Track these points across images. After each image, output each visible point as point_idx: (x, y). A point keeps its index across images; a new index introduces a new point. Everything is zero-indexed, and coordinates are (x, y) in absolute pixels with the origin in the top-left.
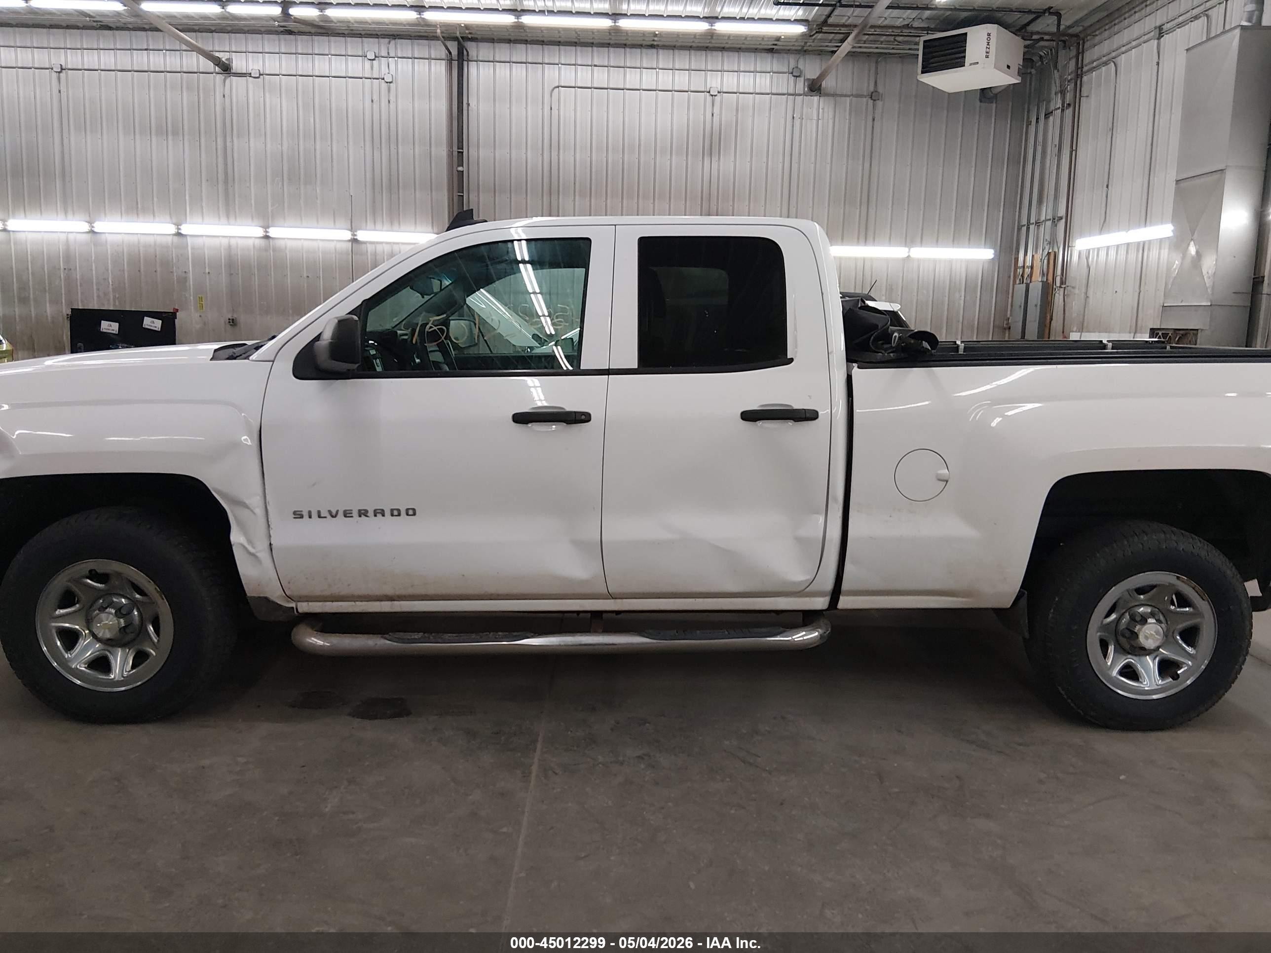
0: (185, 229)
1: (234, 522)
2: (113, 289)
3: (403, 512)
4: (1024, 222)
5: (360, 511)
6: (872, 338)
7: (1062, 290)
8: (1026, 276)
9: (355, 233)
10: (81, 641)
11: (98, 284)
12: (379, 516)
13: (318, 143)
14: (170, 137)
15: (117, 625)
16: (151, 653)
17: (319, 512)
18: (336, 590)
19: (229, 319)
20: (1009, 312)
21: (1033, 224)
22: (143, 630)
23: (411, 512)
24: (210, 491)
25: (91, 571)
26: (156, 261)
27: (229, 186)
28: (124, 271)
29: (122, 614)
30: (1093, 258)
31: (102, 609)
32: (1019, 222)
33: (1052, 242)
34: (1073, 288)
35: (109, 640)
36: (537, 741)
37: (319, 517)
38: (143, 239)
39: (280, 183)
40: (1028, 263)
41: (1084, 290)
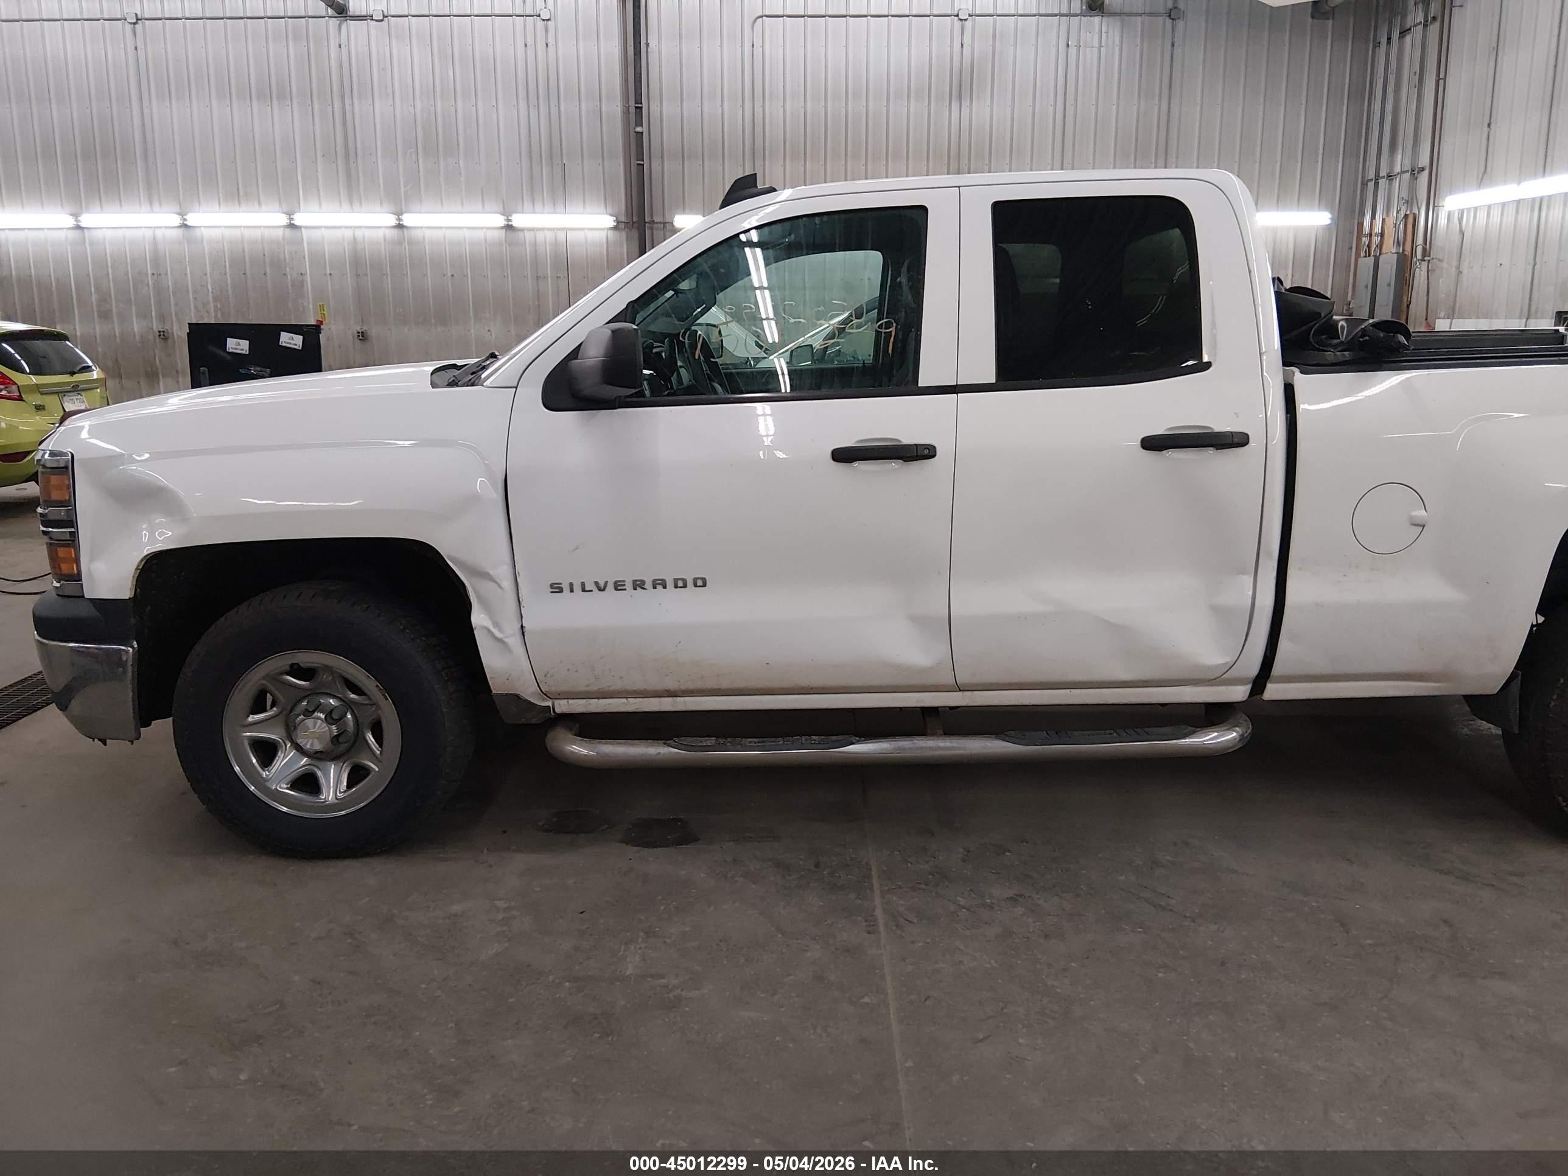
0: (299, 219)
1: (475, 599)
2: (213, 297)
3: (690, 583)
4: (1372, 175)
5: (634, 581)
6: (1313, 330)
7: (1424, 264)
8: (1374, 246)
9: (510, 218)
10: (280, 754)
11: (195, 292)
12: (659, 587)
13: (459, 103)
14: (275, 102)
15: (328, 734)
16: (371, 767)
17: (583, 584)
18: (605, 684)
19: (358, 333)
20: (1350, 295)
21: (1384, 177)
22: (358, 739)
23: (700, 583)
24: (444, 558)
25: (292, 665)
26: (264, 261)
27: (351, 162)
28: (225, 274)
29: (332, 718)
30: (1468, 220)
31: (308, 713)
32: (1363, 177)
33: (1411, 200)
34: (1440, 260)
35: (317, 752)
36: (870, 877)
37: (584, 590)
38: (247, 233)
39: (414, 156)
40: (1377, 229)
41: (1455, 263)
